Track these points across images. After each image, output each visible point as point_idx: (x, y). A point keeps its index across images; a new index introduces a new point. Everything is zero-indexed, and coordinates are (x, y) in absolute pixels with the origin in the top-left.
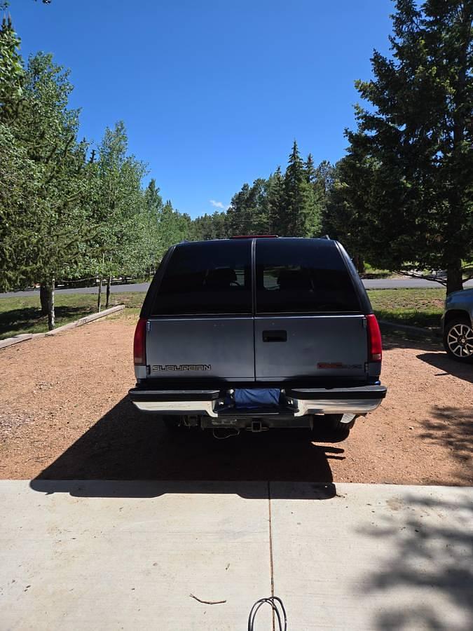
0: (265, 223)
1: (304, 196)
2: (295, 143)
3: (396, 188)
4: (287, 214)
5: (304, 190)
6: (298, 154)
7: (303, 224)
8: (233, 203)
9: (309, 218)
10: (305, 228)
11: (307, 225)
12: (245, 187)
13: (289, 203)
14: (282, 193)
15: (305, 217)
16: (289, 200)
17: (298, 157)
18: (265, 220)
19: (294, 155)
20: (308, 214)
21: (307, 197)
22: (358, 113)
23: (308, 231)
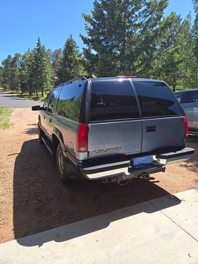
0: (24, 75)
1: (45, 64)
2: (39, 38)
3: (109, 63)
4: (38, 72)
5: (45, 61)
6: (41, 44)
7: (45, 77)
8: (3, 64)
9: (48, 74)
10: (47, 79)
11: (47, 77)
12: (9, 57)
13: (38, 66)
14: (33, 61)
15: (46, 74)
16: (38, 65)
17: (41, 45)
18: (24, 74)
19: (39, 44)
20: (48, 72)
21: (46, 64)
22: (86, 27)
23: (48, 80)
